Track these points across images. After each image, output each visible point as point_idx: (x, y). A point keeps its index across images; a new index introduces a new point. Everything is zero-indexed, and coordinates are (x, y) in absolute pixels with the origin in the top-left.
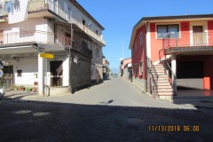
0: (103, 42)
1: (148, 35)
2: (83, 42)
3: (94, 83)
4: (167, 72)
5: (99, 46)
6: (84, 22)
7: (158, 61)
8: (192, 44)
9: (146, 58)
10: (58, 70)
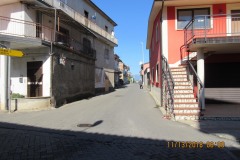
0: (116, 41)
1: (165, 24)
2: (85, 39)
3: (101, 91)
4: (191, 77)
5: (110, 45)
6: (86, 14)
7: (179, 62)
8: (229, 32)
9: (162, 58)
10: (37, 75)
